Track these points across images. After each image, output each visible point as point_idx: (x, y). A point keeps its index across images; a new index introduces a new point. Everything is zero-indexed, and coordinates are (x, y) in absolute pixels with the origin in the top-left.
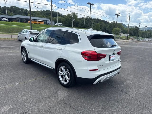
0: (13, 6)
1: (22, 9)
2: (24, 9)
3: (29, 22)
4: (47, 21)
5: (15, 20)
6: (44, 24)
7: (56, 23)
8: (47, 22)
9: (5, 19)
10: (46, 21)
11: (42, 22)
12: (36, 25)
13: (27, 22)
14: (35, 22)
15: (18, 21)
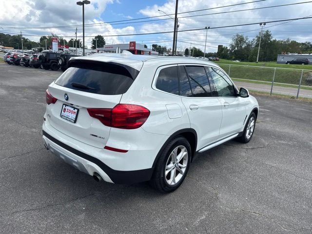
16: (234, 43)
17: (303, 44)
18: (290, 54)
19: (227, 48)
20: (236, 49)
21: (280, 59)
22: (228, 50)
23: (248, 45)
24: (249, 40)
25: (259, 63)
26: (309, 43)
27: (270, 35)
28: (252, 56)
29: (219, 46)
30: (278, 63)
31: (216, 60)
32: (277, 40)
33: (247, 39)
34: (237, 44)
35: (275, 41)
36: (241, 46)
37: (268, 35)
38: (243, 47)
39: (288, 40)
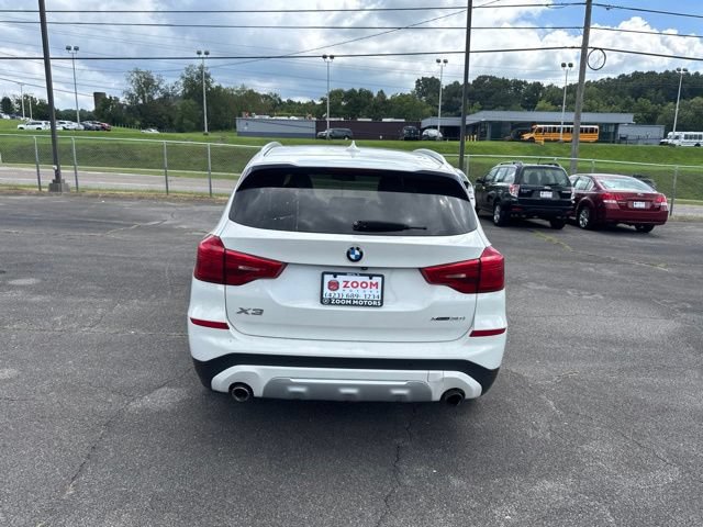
0: (485, 77)
1: (518, 84)
2: (525, 83)
3: (527, 136)
4: (617, 125)
5: (474, 134)
6: (597, 142)
7: (670, 134)
8: (616, 129)
9: (433, 132)
10: (611, 124)
11: (592, 131)
12: (552, 146)
13: (518, 138)
14: (552, 136)
15: (482, 137)
16: (132, 89)
17: (266, 97)
18: (257, 117)
19: (117, 99)
20: (141, 102)
21: (241, 125)
22: (121, 106)
23: (167, 95)
24: (165, 83)
25: (213, 135)
26: (275, 95)
27: (208, 76)
28: (182, 118)
29: (96, 94)
30: (240, 134)
31: (103, 128)
32: (224, 86)
33: (161, 81)
34: (141, 92)
35: (219, 88)
36: (150, 97)
37: (203, 75)
38: (156, 97)
39: (243, 87)
